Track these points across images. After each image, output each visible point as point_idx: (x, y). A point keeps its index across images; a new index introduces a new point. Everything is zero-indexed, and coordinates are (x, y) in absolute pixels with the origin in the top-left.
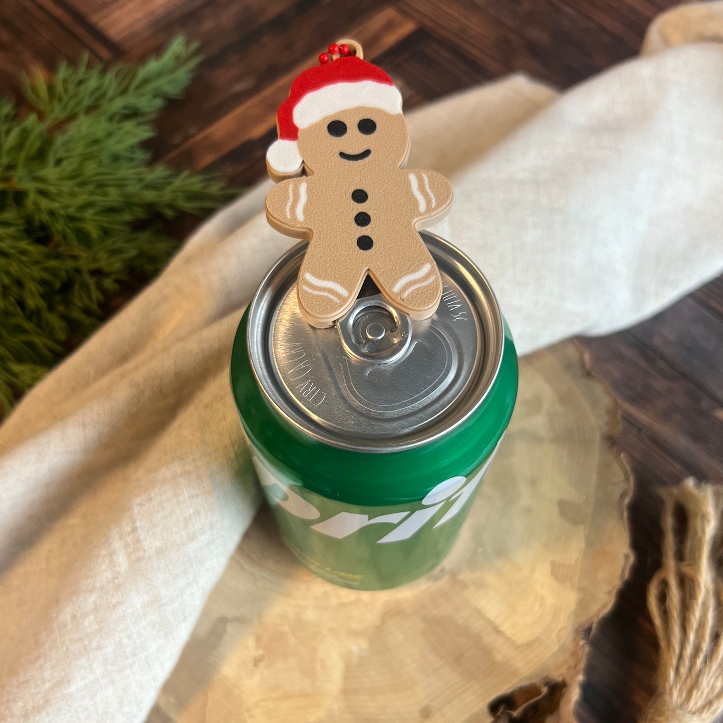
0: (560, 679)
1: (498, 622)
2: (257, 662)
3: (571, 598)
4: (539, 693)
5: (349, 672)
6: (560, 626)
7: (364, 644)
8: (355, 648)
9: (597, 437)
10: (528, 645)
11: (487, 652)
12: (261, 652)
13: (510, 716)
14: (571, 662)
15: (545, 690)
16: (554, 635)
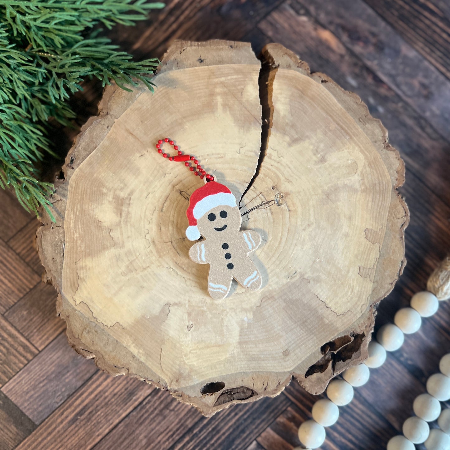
0: (361, 333)
1: (327, 302)
2: (189, 328)
3: (369, 286)
4: (349, 341)
5: (242, 332)
6: (362, 303)
7: (250, 316)
8: (245, 319)
9: (391, 188)
10: (344, 314)
11: (321, 318)
12: (191, 323)
13: (333, 353)
14: (367, 323)
15: (352, 339)
16: (359, 309)
